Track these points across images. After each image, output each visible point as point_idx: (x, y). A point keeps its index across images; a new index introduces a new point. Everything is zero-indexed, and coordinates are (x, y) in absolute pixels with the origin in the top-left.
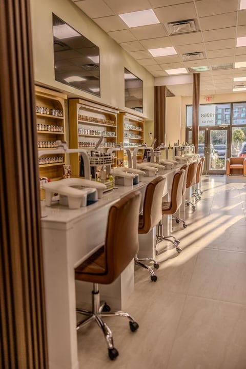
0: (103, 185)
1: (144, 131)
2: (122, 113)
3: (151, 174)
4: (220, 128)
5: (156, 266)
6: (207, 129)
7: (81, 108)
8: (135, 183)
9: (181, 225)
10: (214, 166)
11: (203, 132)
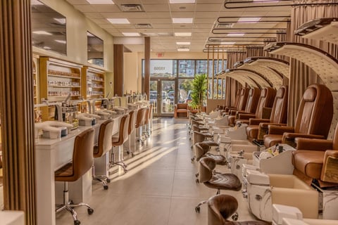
0: (71, 125)
1: (105, 81)
2: (85, 67)
3: (105, 118)
4: (170, 80)
5: (108, 181)
6: (159, 80)
7: (51, 64)
8: (93, 124)
9: (130, 155)
10: (167, 110)
11: (156, 82)
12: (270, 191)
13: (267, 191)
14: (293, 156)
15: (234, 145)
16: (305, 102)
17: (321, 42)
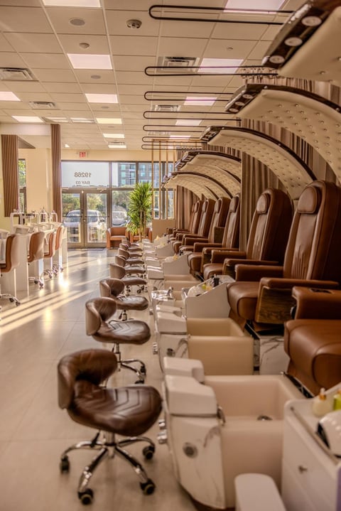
4: (98, 192)
6: (83, 192)
11: (78, 195)
12: (186, 342)
13: (183, 341)
14: (228, 290)
15: (167, 281)
16: (259, 215)
17: (283, 130)
